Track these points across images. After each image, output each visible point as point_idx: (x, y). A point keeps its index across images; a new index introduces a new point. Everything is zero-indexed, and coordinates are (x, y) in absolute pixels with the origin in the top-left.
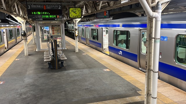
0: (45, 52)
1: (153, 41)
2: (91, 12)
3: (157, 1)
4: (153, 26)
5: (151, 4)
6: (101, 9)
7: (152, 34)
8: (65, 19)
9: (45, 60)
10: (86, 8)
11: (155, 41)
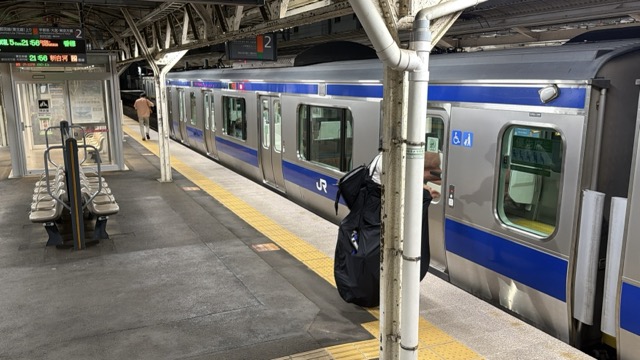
0: (37, 184)
1: (404, 153)
2: (209, 39)
3: (415, 10)
4: (402, 99)
5: (395, 18)
6: (241, 27)
7: (400, 127)
8: (123, 59)
9: (33, 216)
10: (191, 22)
11: (409, 153)
